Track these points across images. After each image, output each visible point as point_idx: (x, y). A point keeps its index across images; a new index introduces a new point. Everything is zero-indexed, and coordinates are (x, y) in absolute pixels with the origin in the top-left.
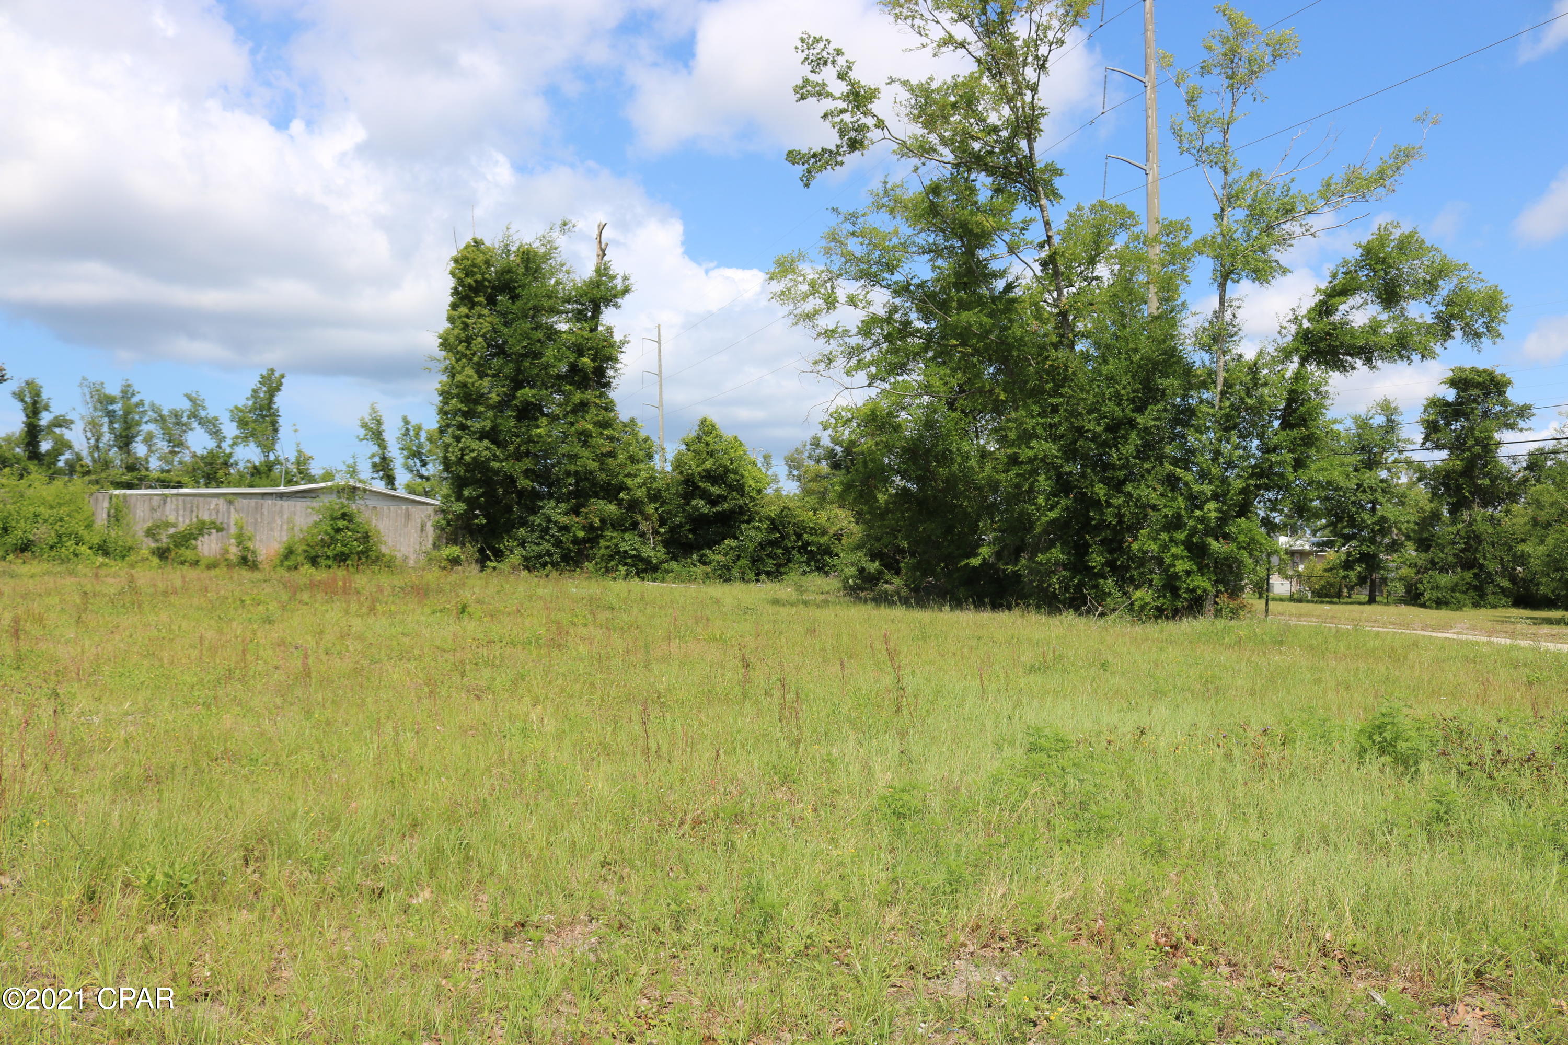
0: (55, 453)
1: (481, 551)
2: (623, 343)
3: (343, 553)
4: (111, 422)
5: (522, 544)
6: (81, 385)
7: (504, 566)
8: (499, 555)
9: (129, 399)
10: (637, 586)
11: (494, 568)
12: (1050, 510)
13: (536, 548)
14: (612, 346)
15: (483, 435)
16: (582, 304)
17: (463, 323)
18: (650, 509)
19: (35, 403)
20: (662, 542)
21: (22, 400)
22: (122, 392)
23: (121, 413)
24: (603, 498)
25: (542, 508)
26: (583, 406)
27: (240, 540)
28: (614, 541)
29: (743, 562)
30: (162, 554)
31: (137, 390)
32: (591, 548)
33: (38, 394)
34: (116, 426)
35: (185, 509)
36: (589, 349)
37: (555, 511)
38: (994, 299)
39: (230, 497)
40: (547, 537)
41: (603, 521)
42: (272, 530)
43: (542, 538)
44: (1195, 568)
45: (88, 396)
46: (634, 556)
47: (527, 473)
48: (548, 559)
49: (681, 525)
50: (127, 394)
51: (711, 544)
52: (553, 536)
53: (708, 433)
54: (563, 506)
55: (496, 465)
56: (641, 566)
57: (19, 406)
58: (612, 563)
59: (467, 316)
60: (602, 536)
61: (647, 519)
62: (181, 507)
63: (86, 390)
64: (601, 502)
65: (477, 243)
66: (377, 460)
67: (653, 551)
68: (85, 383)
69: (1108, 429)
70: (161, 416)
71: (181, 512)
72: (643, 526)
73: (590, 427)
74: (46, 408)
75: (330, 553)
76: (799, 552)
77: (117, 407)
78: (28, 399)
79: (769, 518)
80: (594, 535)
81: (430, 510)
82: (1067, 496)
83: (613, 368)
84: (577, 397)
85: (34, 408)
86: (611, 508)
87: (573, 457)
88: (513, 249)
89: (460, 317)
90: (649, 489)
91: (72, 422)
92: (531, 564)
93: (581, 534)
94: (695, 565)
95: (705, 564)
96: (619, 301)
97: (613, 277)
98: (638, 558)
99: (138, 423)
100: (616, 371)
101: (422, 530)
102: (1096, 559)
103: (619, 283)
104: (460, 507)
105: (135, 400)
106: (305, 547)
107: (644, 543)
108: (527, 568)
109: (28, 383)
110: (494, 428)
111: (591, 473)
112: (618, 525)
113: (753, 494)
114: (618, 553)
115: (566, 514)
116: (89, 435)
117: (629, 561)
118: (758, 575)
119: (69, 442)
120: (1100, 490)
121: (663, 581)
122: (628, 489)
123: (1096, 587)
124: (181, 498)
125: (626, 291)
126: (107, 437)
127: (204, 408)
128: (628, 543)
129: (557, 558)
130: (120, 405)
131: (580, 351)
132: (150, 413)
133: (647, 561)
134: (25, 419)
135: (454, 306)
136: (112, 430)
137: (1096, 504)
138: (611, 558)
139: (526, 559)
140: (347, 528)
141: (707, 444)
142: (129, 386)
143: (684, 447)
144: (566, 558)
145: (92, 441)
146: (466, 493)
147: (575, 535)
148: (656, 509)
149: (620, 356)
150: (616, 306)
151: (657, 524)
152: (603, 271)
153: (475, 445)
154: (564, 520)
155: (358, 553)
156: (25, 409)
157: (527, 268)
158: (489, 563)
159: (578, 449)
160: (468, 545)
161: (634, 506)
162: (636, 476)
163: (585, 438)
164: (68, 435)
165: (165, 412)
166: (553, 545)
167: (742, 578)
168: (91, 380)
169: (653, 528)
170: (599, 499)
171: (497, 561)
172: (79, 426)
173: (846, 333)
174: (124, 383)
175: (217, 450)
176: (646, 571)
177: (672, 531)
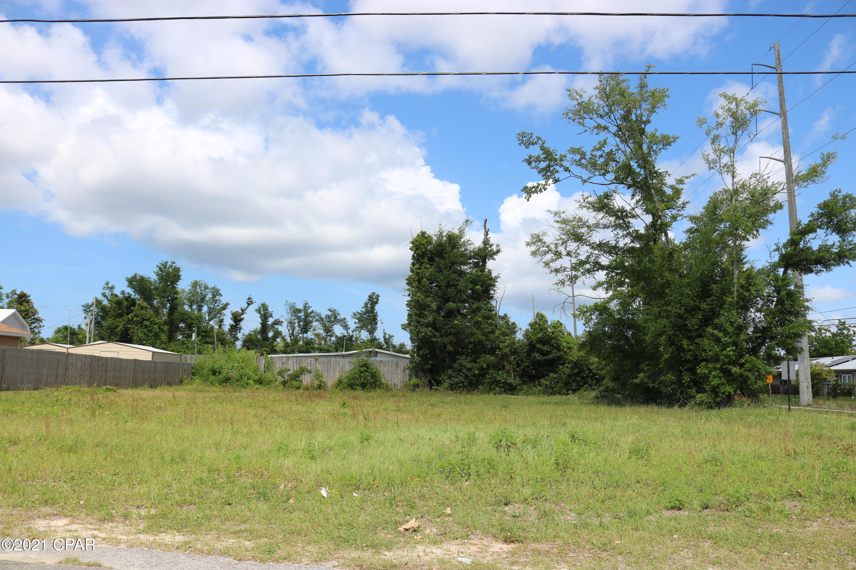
0: (275, 337)
1: (430, 381)
2: (497, 277)
3: (364, 383)
4: (299, 322)
5: (450, 377)
6: (285, 305)
7: (440, 388)
8: (439, 383)
9: (307, 310)
10: (504, 397)
11: (436, 389)
13: (456, 380)
14: (491, 279)
15: (428, 325)
16: (478, 259)
17: (417, 272)
19: (266, 314)
20: (518, 375)
21: (260, 313)
22: (304, 307)
23: (303, 317)
24: (489, 354)
25: (458, 359)
27: (318, 376)
28: (494, 375)
29: (560, 384)
30: (284, 383)
31: (310, 306)
32: (482, 379)
33: (267, 310)
34: (301, 323)
35: (297, 363)
36: (480, 281)
37: (465, 361)
39: (317, 357)
40: (461, 374)
41: (488, 365)
42: (335, 372)
43: (458, 374)
44: (725, 382)
45: (289, 310)
46: (503, 383)
47: (451, 343)
48: (461, 385)
49: (528, 367)
50: (306, 307)
51: (543, 376)
52: (464, 373)
53: (540, 320)
54: (469, 359)
55: (434, 339)
56: (507, 387)
57: (259, 315)
58: (493, 386)
59: (419, 269)
60: (488, 373)
61: (510, 363)
62: (295, 362)
63: (288, 307)
64: (488, 356)
65: (423, 234)
67: (513, 380)
68: (287, 303)
70: (320, 318)
71: (295, 365)
72: (508, 367)
73: (480, 319)
74: (271, 316)
75: (358, 383)
76: (591, 379)
77: (302, 314)
78: (262, 312)
79: (573, 362)
80: (483, 373)
81: (408, 361)
82: (672, 347)
83: (492, 289)
84: (476, 305)
85: (265, 318)
86: (492, 359)
87: (472, 334)
88: (444, 234)
89: (416, 269)
90: (510, 349)
91: (282, 322)
92: (453, 387)
93: (477, 372)
94: (535, 386)
95: (541, 386)
96: (495, 257)
97: (491, 246)
98: (505, 383)
99: (311, 322)
100: (495, 291)
101: (404, 371)
102: (686, 378)
103: (494, 248)
104: (418, 360)
105: (310, 311)
106: (347, 380)
107: (509, 376)
108: (452, 389)
109: (262, 304)
110: (434, 323)
111: (482, 341)
112: (496, 367)
113: (566, 350)
114: (496, 381)
115: (470, 362)
116: (289, 328)
117: (501, 385)
118: (567, 391)
119: (281, 332)
120: (685, 342)
121: (519, 395)
122: (500, 349)
124: (295, 358)
125: (498, 251)
126: (297, 329)
127: (338, 314)
128: (501, 376)
129: (466, 384)
130: (303, 313)
131: (474, 282)
132: (316, 317)
133: (510, 385)
134: (261, 322)
135: (413, 264)
136: (299, 326)
137: (684, 350)
138: (492, 383)
139: (451, 385)
140: (366, 371)
141: (540, 325)
142: (307, 304)
143: (529, 327)
144: (470, 384)
145: (291, 331)
146: (421, 353)
147: (474, 374)
148: (515, 359)
149: (496, 283)
150: (494, 259)
151: (515, 366)
152: (486, 242)
153: (423, 329)
154: (469, 365)
155: (371, 383)
156: (261, 317)
157: (450, 243)
158: (433, 387)
159: (475, 330)
160: (423, 378)
161: (504, 357)
162: (504, 342)
163: (478, 325)
164: (280, 328)
165: (323, 316)
166: (464, 378)
167: (560, 393)
168: (290, 302)
169: (513, 369)
170: (486, 354)
171: (438, 386)
172: (285, 324)
173: (565, 269)
174: (305, 303)
175: (346, 334)
176: (510, 390)
177: (524, 370)
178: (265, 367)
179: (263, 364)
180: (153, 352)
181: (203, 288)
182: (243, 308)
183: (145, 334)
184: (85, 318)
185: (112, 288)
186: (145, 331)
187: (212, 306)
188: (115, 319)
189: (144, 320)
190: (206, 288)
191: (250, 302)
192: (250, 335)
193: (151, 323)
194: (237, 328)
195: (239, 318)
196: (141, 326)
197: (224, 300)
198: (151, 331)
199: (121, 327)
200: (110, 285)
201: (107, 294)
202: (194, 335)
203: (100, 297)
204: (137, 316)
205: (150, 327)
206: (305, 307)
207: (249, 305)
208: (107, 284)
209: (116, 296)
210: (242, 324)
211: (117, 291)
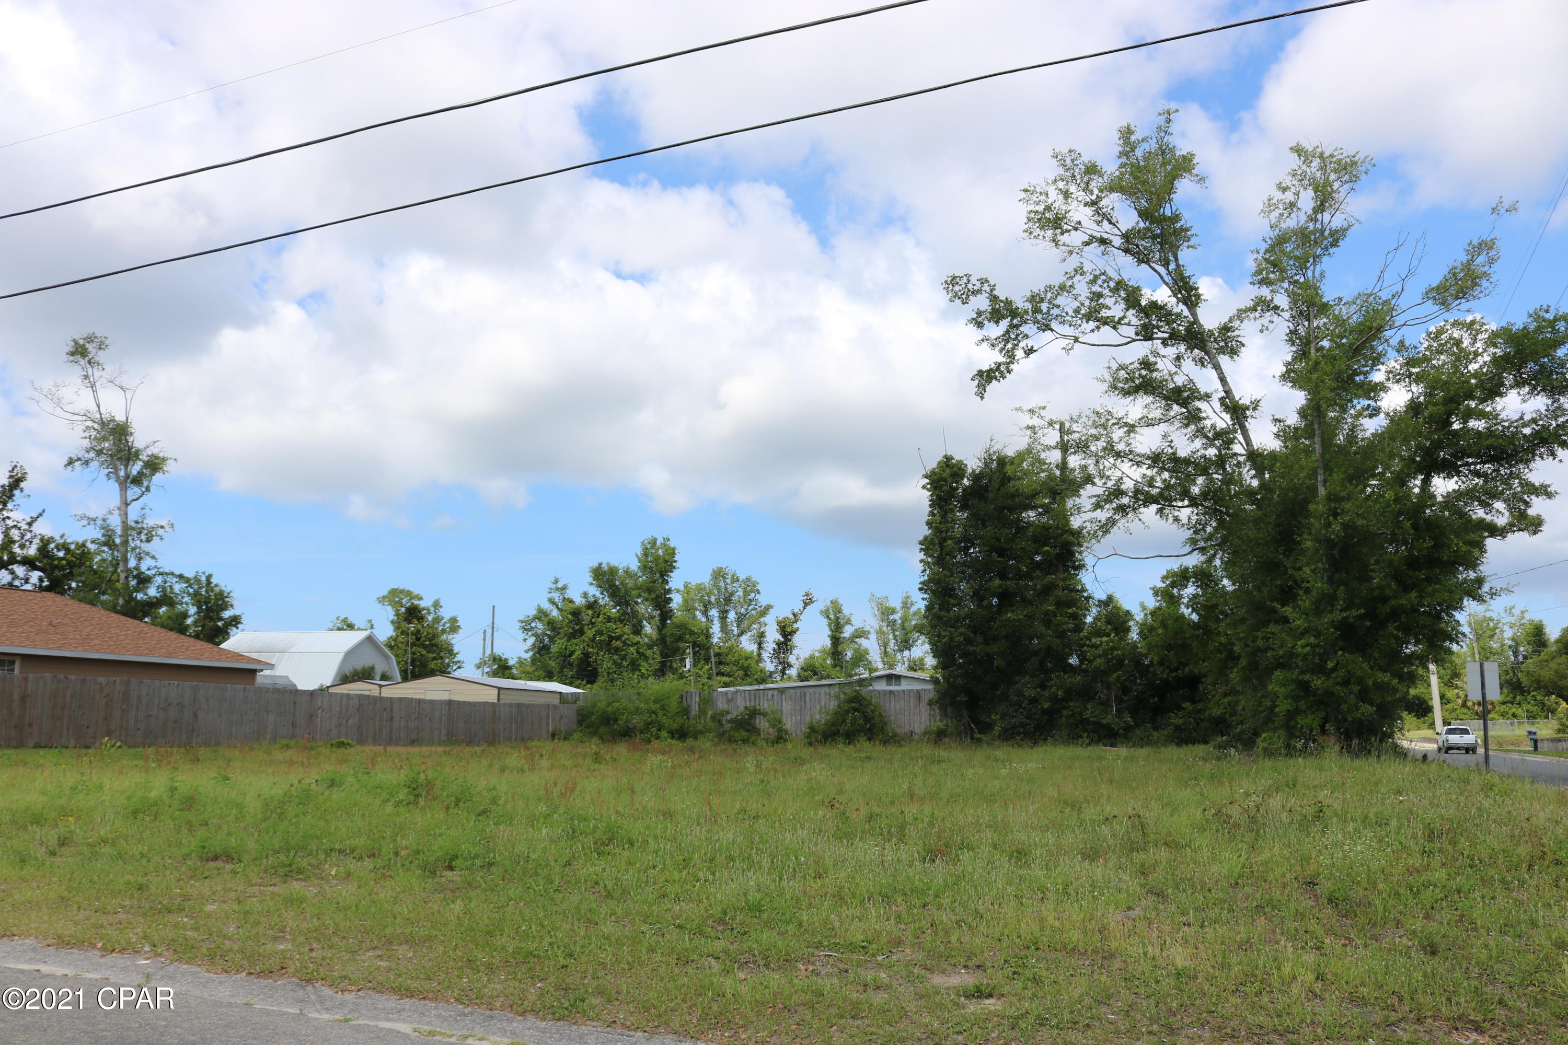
0: (856, 660)
1: (968, 725)
2: (1080, 529)
4: (894, 631)
5: (1003, 716)
8: (986, 728)
9: (908, 609)
11: (979, 739)
13: (1013, 721)
16: (1050, 498)
17: (937, 528)
18: (1112, 678)
19: (838, 619)
20: (1125, 709)
21: (828, 617)
22: (903, 603)
25: (1016, 683)
26: (1048, 590)
27: (774, 721)
28: (1077, 710)
30: (722, 735)
32: (1057, 718)
33: (840, 611)
34: (897, 633)
36: (1049, 537)
37: (1026, 686)
40: (1021, 710)
41: (1068, 692)
43: (1017, 711)
45: (876, 609)
46: (1097, 723)
48: (1021, 730)
49: (1144, 692)
51: (1172, 708)
54: (1033, 682)
55: (970, 648)
56: (1102, 732)
57: (826, 621)
58: (1078, 731)
59: (942, 522)
60: (1067, 707)
61: (1106, 688)
63: (874, 604)
64: (1067, 675)
65: (948, 459)
67: (1115, 719)
68: (873, 598)
72: (1104, 694)
74: (848, 622)
75: (842, 731)
77: (897, 617)
78: (832, 616)
80: (1058, 706)
84: (1046, 581)
85: (837, 625)
90: (1106, 661)
91: (869, 633)
92: (1008, 735)
93: (1047, 706)
94: (1156, 729)
95: (1167, 727)
96: (1081, 490)
97: (1072, 472)
98: (1099, 724)
103: (1078, 476)
107: (1107, 712)
108: (1005, 739)
109: (831, 603)
112: (1083, 696)
114: (1081, 720)
115: (1035, 688)
116: (880, 643)
117: (1092, 727)
119: (866, 649)
122: (1088, 661)
126: (892, 643)
128: (1091, 711)
129: (1030, 728)
130: (899, 615)
133: (1109, 727)
134: (830, 633)
136: (895, 637)
138: (1076, 725)
139: (1006, 730)
140: (857, 710)
142: (908, 597)
144: (1037, 729)
145: (882, 648)
147: (1043, 709)
148: (1116, 678)
151: (1120, 693)
154: (1033, 694)
155: (864, 730)
156: (829, 625)
158: (975, 736)
160: (956, 718)
161: (1097, 675)
164: (864, 642)
166: (1026, 717)
168: (877, 596)
169: (1115, 696)
170: (1065, 672)
171: (980, 733)
172: (873, 636)
174: (904, 595)
176: (1107, 737)
177: (1136, 698)
180: (499, 689)
181: (728, 581)
182: (796, 611)
183: (615, 663)
184: (525, 640)
185: (564, 588)
186: (615, 657)
187: (743, 611)
188: (569, 640)
189: (611, 638)
190: (735, 579)
191: (808, 601)
192: (812, 657)
193: (624, 643)
194: (786, 646)
195: (789, 629)
196: (609, 651)
197: (763, 600)
198: (623, 658)
199: (578, 653)
200: (560, 585)
201: (557, 600)
202: (688, 661)
203: (546, 606)
204: (600, 633)
205: (623, 650)
207: (806, 605)
208: (556, 581)
209: (571, 601)
210: (796, 639)
211: (570, 594)
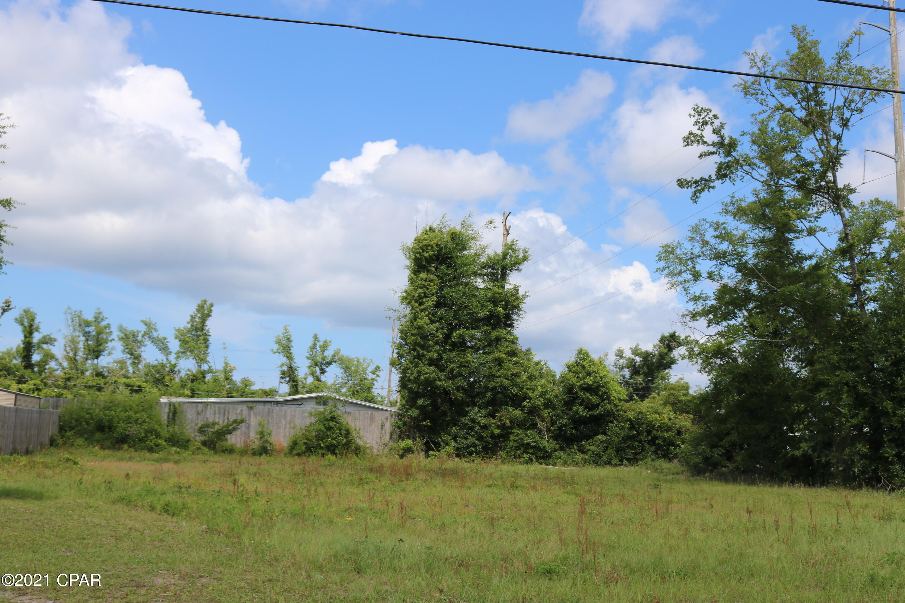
0: (43, 363)
1: (427, 443)
2: (524, 297)
3: (333, 445)
4: (86, 341)
5: (455, 439)
6: (65, 313)
7: (443, 454)
8: (438, 446)
9: (99, 323)
10: (536, 468)
11: (436, 455)
12: (852, 418)
13: (464, 441)
14: (517, 299)
15: (432, 362)
16: (494, 269)
18: (545, 413)
19: (31, 326)
20: (553, 437)
21: (22, 325)
23: (94, 333)
24: (511, 406)
25: (468, 412)
26: (497, 341)
27: (261, 435)
28: (520, 436)
29: (610, 451)
30: (209, 445)
31: (106, 316)
32: (504, 442)
33: (33, 320)
34: (90, 343)
35: (220, 413)
36: (501, 301)
37: (477, 415)
38: (807, 275)
39: (250, 405)
40: (473, 433)
41: (512, 422)
43: (468, 434)
45: (70, 320)
46: (534, 447)
47: (458, 388)
48: (473, 449)
49: (565, 425)
50: (98, 319)
51: (588, 437)
52: (476, 432)
53: (584, 359)
54: (483, 412)
55: (438, 383)
56: (540, 454)
57: (20, 328)
58: (519, 452)
60: (512, 433)
61: (543, 420)
62: (217, 412)
63: (69, 317)
64: (510, 409)
66: (285, 368)
67: (547, 443)
68: (69, 311)
69: (894, 364)
71: (217, 415)
72: (541, 425)
73: (504, 356)
74: (37, 330)
75: (323, 445)
76: (649, 444)
77: (91, 329)
78: (26, 324)
79: (629, 420)
80: (506, 432)
81: (387, 414)
82: (864, 409)
83: (516, 314)
84: (494, 334)
85: (29, 331)
86: (517, 412)
90: (543, 399)
91: (55, 340)
92: (459, 453)
93: (497, 432)
95: (583, 452)
96: (520, 267)
97: (517, 250)
98: (537, 448)
99: (106, 341)
100: (518, 316)
101: (382, 428)
102: (889, 452)
103: (520, 254)
104: (414, 412)
105: (104, 323)
106: (305, 441)
107: (541, 438)
108: (458, 456)
109: (25, 311)
110: (438, 358)
111: (505, 388)
112: (521, 425)
113: (616, 402)
114: (523, 445)
115: (485, 417)
116: (69, 350)
117: (531, 450)
118: (621, 461)
119: (53, 354)
120: (888, 405)
121: (554, 465)
122: (530, 399)
123: (888, 470)
124: (217, 405)
125: (525, 259)
126: (82, 351)
127: (156, 330)
128: (530, 437)
129: (480, 448)
130: (93, 328)
131: (495, 302)
132: (116, 333)
133: (544, 450)
134: (23, 338)
135: (414, 272)
136: (86, 346)
137: (886, 414)
138: (518, 448)
139: (457, 449)
140: (335, 427)
141: (584, 367)
142: (100, 313)
143: (567, 369)
144: (486, 449)
145: (71, 355)
146: (420, 402)
147: (492, 433)
148: (549, 413)
149: (522, 306)
150: (518, 270)
151: (549, 424)
152: (509, 246)
153: (426, 369)
154: (484, 421)
155: (343, 445)
156: (24, 331)
157: (456, 244)
158: (431, 452)
159: (495, 371)
160: (418, 439)
161: (533, 411)
162: (534, 390)
163: (499, 362)
164: (54, 350)
165: (129, 332)
166: (477, 439)
167: (609, 463)
168: (74, 309)
169: (547, 427)
170: (509, 406)
171: (437, 450)
173: (707, 298)
174: (96, 311)
175: (165, 361)
176: (543, 458)
177: (560, 428)
178: (168, 418)
179: (166, 414)
180: (17, 395)
191: (6, 307)
206: (96, 318)
207: (4, 310)
